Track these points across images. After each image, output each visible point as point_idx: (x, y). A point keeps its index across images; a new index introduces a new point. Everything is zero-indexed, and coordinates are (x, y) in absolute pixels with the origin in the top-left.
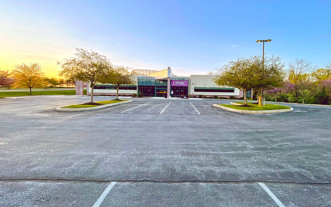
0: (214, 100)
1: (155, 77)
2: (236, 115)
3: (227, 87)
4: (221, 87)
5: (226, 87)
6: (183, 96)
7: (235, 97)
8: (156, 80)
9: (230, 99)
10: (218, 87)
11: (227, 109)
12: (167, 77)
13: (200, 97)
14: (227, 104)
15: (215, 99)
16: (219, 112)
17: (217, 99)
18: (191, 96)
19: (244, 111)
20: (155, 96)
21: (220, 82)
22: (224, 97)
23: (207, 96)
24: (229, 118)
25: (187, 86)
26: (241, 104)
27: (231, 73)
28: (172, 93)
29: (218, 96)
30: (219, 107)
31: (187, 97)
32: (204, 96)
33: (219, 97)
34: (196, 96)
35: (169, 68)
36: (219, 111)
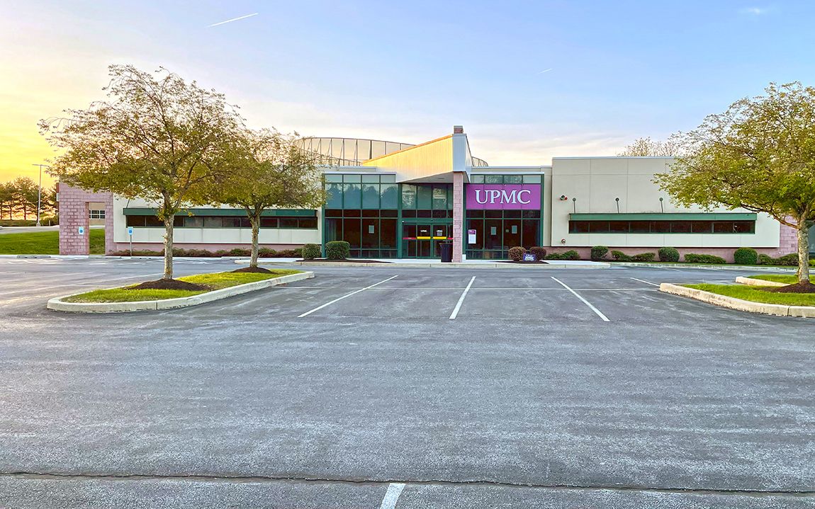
0: (663, 270)
1: (398, 172)
2: (759, 323)
3: (723, 208)
4: (695, 208)
5: (717, 210)
6: (521, 253)
7: (759, 253)
8: (400, 184)
9: (736, 263)
10: (682, 209)
11: (721, 303)
12: (452, 171)
13: (597, 254)
14: (720, 283)
15: (662, 266)
16: (688, 313)
17: (676, 266)
18: (555, 251)
19: (795, 310)
20: (400, 252)
21: (687, 190)
22: (706, 253)
23: (626, 253)
24: (730, 335)
25: (538, 208)
26: (784, 282)
27: (741, 151)
28: (472, 239)
29: (679, 251)
30: (687, 294)
31: (540, 256)
32: (614, 253)
33: (682, 254)
34: (579, 252)
35: (459, 130)
36: (687, 308)
